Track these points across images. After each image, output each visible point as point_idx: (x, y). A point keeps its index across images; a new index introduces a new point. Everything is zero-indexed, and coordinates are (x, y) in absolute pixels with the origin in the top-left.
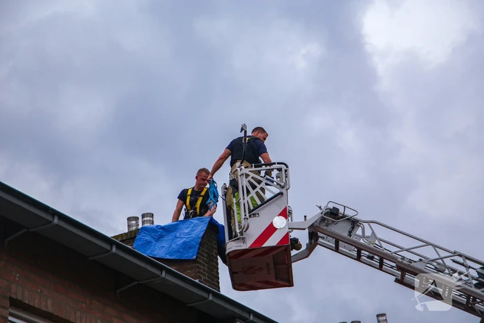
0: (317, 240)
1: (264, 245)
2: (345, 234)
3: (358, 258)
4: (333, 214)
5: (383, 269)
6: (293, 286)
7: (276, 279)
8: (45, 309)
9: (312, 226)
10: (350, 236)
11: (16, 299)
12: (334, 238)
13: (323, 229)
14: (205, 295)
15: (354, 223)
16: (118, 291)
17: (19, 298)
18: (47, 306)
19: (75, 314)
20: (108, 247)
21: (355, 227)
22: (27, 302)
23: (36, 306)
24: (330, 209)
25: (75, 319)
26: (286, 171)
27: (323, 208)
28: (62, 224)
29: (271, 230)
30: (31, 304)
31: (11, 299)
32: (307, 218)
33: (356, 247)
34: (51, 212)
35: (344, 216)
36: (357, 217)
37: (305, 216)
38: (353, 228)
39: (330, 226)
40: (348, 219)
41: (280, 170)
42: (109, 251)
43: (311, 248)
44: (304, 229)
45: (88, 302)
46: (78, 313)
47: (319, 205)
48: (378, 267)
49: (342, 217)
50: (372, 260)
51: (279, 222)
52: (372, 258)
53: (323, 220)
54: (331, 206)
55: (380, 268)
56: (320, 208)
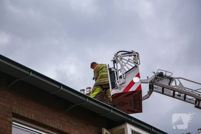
0: (153, 89)
1: (130, 91)
2: (167, 85)
3: (173, 96)
4: (160, 75)
5: (186, 100)
6: (142, 112)
7: (134, 109)
8: (30, 118)
9: (151, 82)
10: (169, 85)
11: (16, 114)
12: (162, 87)
13: (157, 83)
14: (109, 110)
15: (171, 79)
16: (67, 110)
17: (17, 113)
18: (31, 117)
19: (46, 121)
20: (59, 87)
21: (172, 81)
22: (21, 115)
23: (26, 117)
24: (159, 73)
25: (46, 123)
26: (138, 56)
27: (155, 73)
28: (34, 76)
29: (132, 83)
30: (23, 116)
31: (13, 113)
32: (149, 78)
33: (173, 90)
34: (28, 69)
35: (166, 76)
36: (172, 76)
37: (148, 77)
38: (170, 81)
39: (159, 81)
40: (167, 77)
41: (135, 56)
42: (59, 89)
43: (150, 93)
44: (148, 83)
45: (52, 115)
46: (48, 120)
47: (153, 72)
48: (183, 100)
49: (165, 77)
50: (180, 97)
51: (136, 80)
52: (180, 96)
53: (156, 78)
54: (159, 72)
55: (184, 100)
56: (154, 73)
